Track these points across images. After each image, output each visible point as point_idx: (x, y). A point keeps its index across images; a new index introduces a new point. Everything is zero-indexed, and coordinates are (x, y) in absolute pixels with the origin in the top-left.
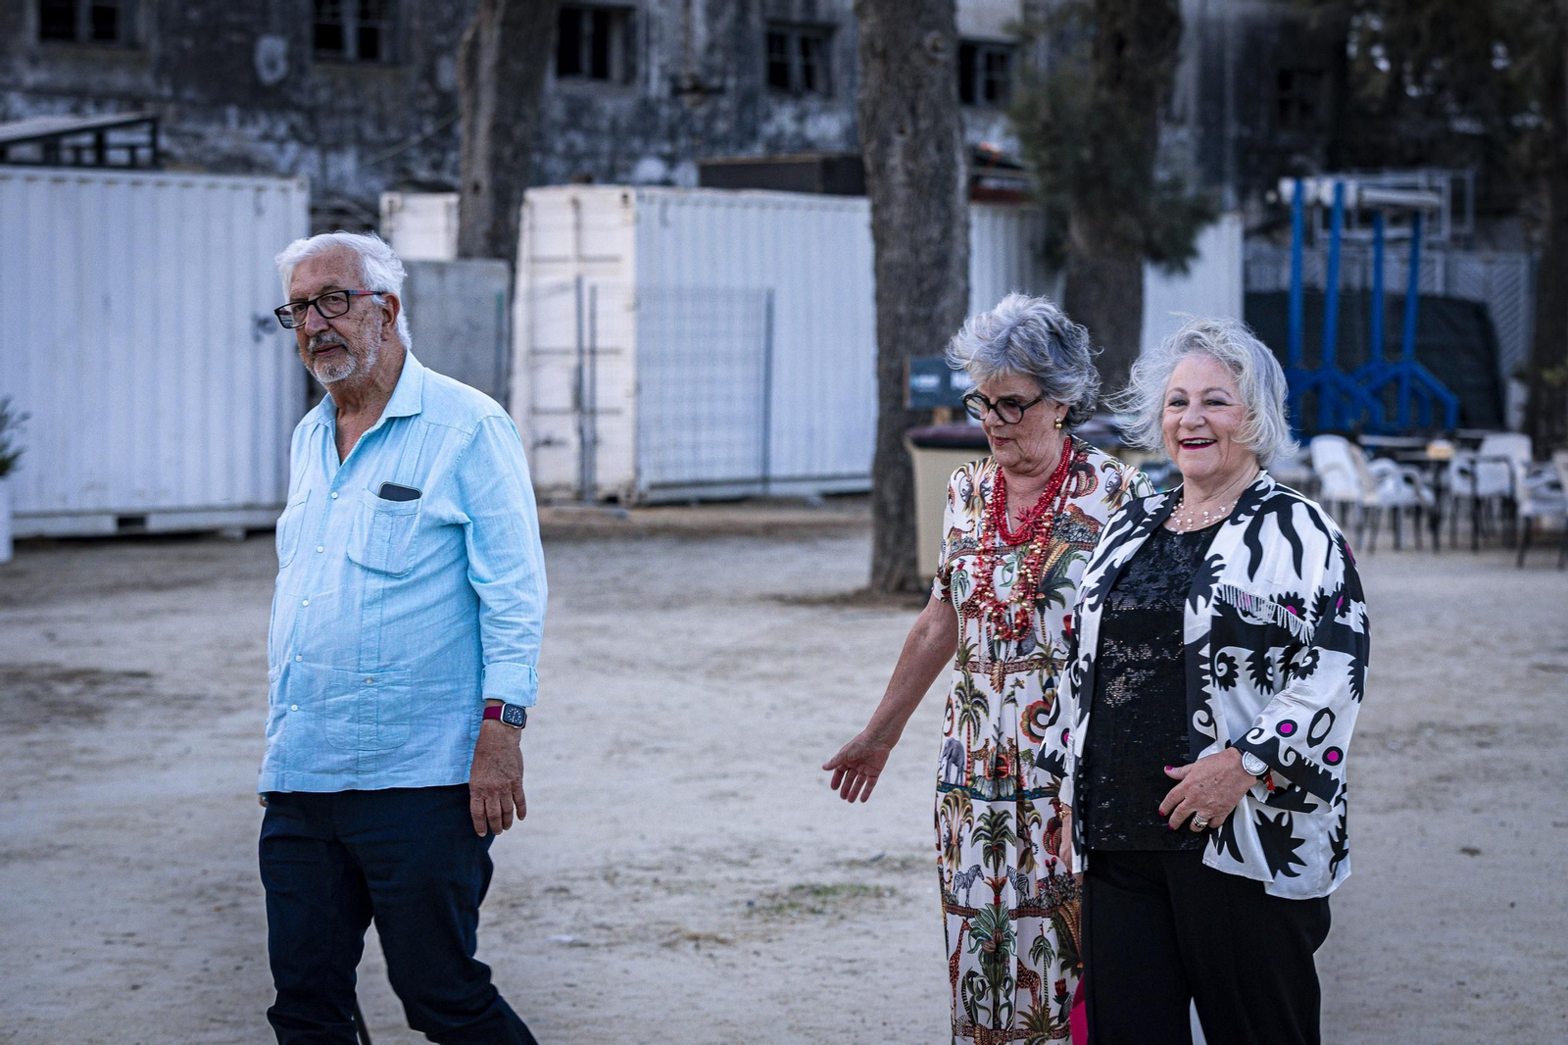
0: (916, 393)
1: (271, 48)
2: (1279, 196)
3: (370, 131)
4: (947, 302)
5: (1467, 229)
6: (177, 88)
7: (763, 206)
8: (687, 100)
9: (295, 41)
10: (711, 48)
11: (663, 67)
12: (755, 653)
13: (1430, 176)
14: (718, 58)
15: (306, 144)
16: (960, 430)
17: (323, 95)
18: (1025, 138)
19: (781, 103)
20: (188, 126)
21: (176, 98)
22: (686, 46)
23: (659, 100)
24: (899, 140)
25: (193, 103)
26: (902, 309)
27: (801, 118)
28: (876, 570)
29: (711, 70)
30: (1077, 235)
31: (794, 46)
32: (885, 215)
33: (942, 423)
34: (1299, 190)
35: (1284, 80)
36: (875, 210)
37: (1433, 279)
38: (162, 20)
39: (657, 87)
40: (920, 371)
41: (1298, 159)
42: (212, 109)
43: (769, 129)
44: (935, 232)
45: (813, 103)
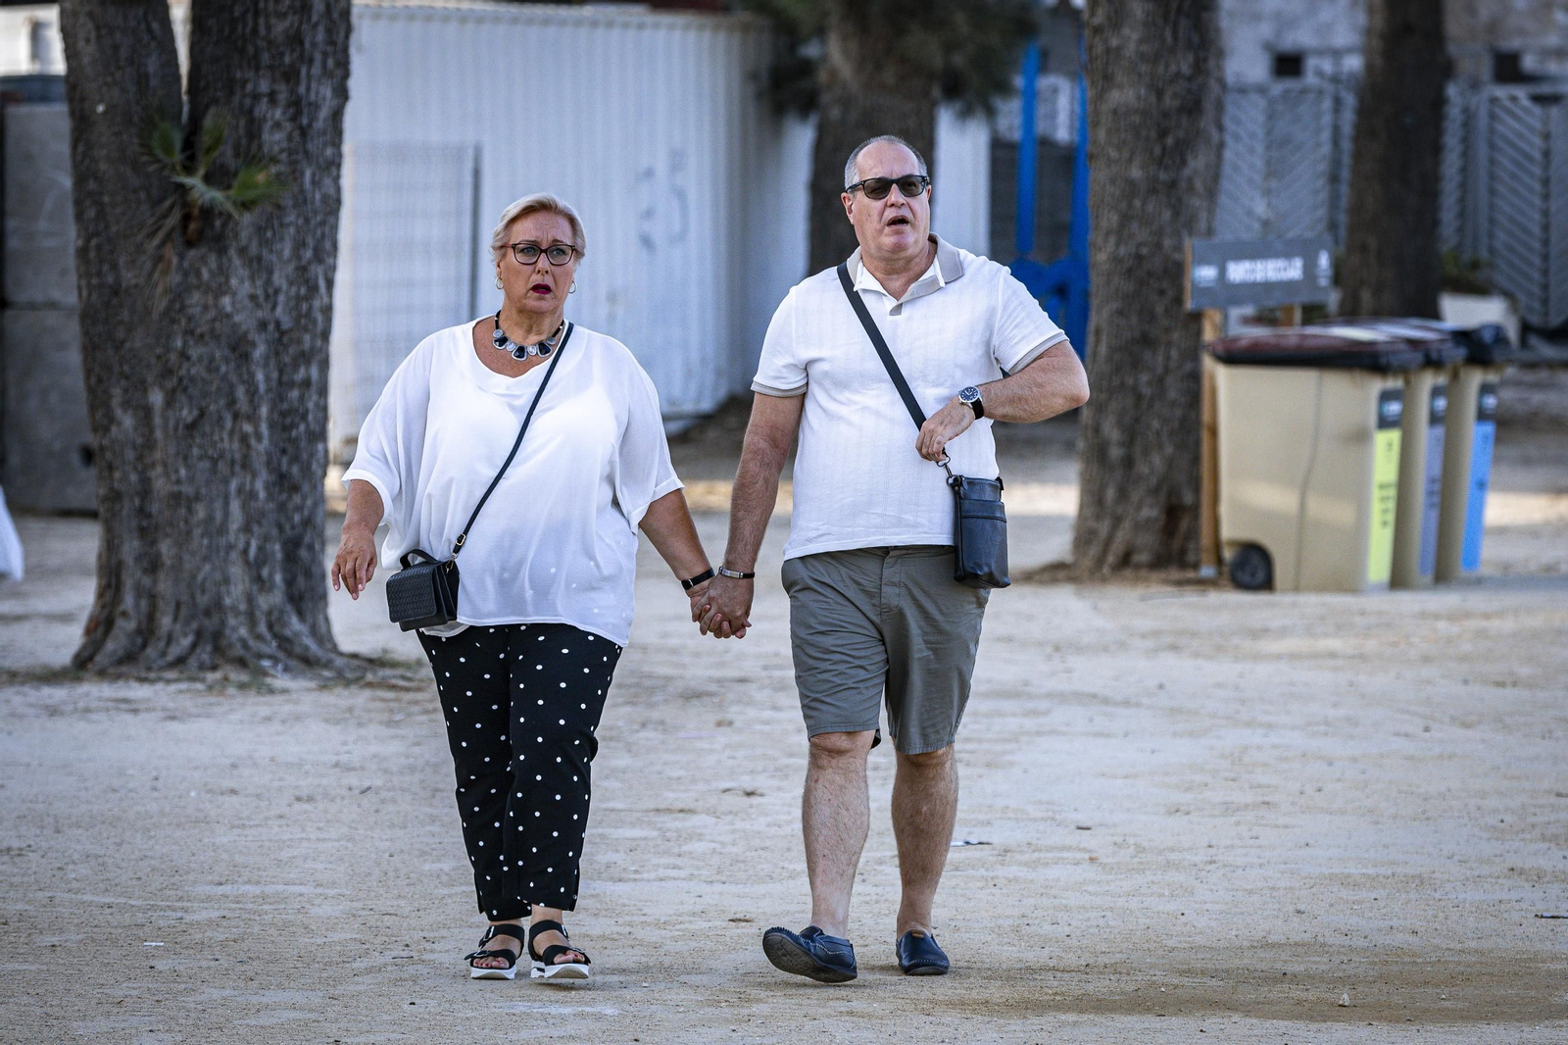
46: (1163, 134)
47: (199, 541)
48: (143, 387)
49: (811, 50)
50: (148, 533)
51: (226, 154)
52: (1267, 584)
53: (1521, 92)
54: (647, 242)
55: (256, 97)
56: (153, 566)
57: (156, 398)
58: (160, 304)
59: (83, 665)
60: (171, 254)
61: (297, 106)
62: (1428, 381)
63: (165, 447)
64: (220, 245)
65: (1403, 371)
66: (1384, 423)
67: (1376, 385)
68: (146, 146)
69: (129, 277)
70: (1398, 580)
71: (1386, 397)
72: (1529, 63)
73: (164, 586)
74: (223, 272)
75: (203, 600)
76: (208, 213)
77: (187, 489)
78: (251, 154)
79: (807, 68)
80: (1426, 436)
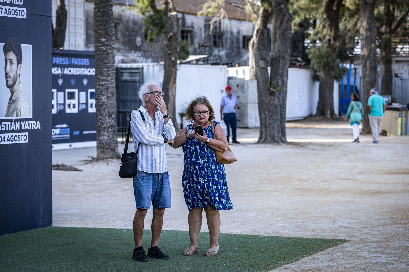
1: (138, 39)
3: (153, 55)
6: (125, 47)
8: (201, 48)
9: (142, 38)
10: (205, 38)
11: (198, 42)
14: (206, 40)
15: (144, 57)
17: (146, 48)
19: (216, 48)
20: (126, 54)
21: (124, 49)
22: (201, 38)
23: (197, 48)
25: (127, 50)
27: (219, 51)
29: (205, 42)
31: (217, 37)
32: (365, 73)
35: (294, 43)
38: (122, 35)
39: (197, 46)
42: (129, 51)
43: (214, 53)
45: (220, 48)
46: (371, 83)
47: (272, 129)
48: (265, 111)
49: (318, 73)
50: (266, 127)
51: (275, 86)
52: (386, 135)
53: (399, 79)
54: (300, 96)
55: (278, 79)
56: (266, 131)
57: (267, 113)
58: (267, 102)
59: (258, 142)
60: (269, 97)
61: (283, 81)
62: (404, 112)
63: (268, 118)
64: (274, 95)
65: (402, 111)
66: (399, 117)
67: (398, 112)
68: (266, 85)
69: (264, 99)
70: (401, 135)
71: (400, 114)
72: (399, 75)
73: (268, 134)
74: (274, 99)
75: (272, 135)
76: (273, 92)
77: (270, 123)
78: (277, 85)
79: (318, 76)
80: (404, 118)
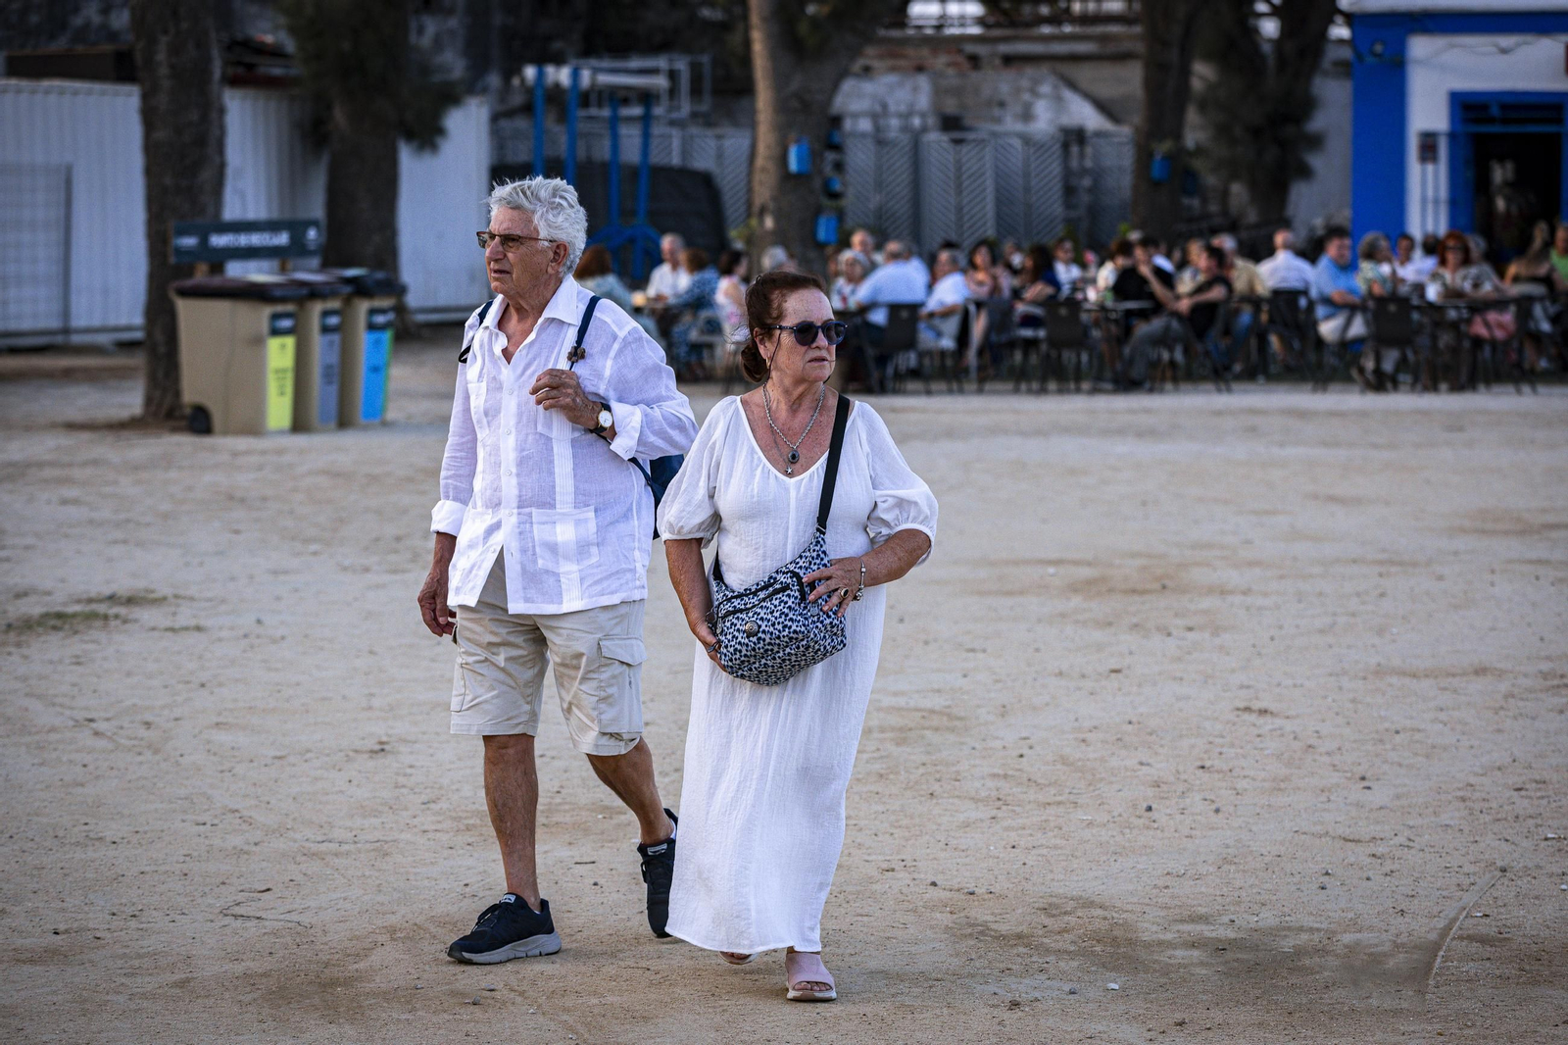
0: (179, 251)
2: (523, 80)
4: (206, 175)
5: (705, 107)
7: (62, 92)
12: (41, 465)
13: (671, 60)
16: (216, 281)
18: (293, 30)
24: (164, 40)
26: (168, 181)
28: (149, 401)
30: (339, 116)
32: (153, 102)
33: (201, 276)
34: (541, 75)
36: (146, 97)
37: (670, 153)
40: (183, 232)
41: (557, 45)
44: (194, 116)
52: (208, 431)
62: (320, 305)
66: (277, 333)
67: (267, 309)
70: (300, 427)
71: (278, 315)
80: (319, 340)
